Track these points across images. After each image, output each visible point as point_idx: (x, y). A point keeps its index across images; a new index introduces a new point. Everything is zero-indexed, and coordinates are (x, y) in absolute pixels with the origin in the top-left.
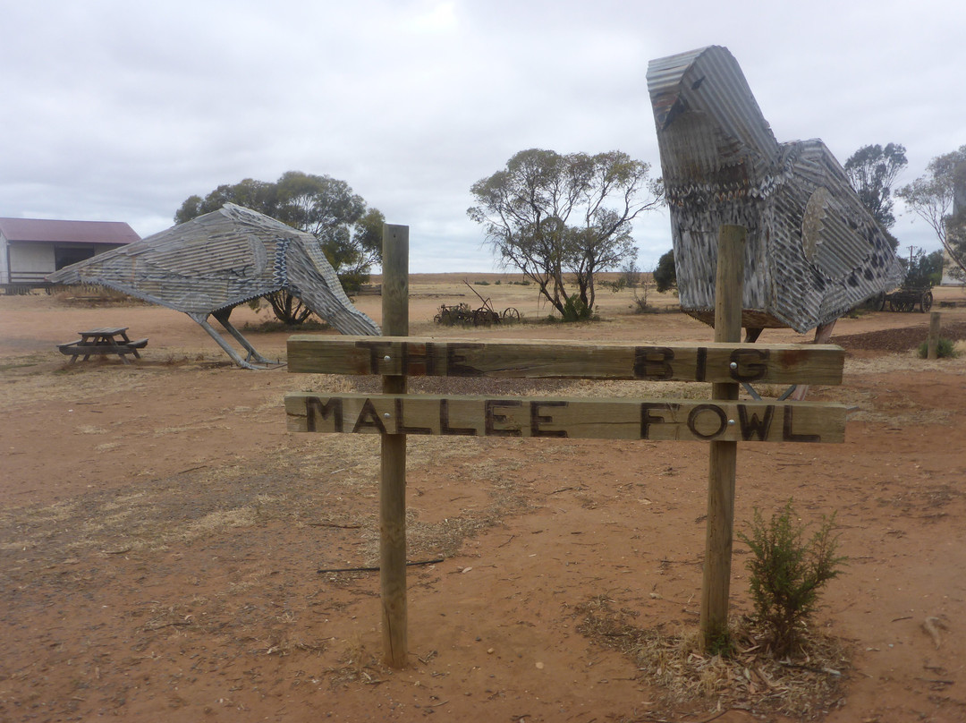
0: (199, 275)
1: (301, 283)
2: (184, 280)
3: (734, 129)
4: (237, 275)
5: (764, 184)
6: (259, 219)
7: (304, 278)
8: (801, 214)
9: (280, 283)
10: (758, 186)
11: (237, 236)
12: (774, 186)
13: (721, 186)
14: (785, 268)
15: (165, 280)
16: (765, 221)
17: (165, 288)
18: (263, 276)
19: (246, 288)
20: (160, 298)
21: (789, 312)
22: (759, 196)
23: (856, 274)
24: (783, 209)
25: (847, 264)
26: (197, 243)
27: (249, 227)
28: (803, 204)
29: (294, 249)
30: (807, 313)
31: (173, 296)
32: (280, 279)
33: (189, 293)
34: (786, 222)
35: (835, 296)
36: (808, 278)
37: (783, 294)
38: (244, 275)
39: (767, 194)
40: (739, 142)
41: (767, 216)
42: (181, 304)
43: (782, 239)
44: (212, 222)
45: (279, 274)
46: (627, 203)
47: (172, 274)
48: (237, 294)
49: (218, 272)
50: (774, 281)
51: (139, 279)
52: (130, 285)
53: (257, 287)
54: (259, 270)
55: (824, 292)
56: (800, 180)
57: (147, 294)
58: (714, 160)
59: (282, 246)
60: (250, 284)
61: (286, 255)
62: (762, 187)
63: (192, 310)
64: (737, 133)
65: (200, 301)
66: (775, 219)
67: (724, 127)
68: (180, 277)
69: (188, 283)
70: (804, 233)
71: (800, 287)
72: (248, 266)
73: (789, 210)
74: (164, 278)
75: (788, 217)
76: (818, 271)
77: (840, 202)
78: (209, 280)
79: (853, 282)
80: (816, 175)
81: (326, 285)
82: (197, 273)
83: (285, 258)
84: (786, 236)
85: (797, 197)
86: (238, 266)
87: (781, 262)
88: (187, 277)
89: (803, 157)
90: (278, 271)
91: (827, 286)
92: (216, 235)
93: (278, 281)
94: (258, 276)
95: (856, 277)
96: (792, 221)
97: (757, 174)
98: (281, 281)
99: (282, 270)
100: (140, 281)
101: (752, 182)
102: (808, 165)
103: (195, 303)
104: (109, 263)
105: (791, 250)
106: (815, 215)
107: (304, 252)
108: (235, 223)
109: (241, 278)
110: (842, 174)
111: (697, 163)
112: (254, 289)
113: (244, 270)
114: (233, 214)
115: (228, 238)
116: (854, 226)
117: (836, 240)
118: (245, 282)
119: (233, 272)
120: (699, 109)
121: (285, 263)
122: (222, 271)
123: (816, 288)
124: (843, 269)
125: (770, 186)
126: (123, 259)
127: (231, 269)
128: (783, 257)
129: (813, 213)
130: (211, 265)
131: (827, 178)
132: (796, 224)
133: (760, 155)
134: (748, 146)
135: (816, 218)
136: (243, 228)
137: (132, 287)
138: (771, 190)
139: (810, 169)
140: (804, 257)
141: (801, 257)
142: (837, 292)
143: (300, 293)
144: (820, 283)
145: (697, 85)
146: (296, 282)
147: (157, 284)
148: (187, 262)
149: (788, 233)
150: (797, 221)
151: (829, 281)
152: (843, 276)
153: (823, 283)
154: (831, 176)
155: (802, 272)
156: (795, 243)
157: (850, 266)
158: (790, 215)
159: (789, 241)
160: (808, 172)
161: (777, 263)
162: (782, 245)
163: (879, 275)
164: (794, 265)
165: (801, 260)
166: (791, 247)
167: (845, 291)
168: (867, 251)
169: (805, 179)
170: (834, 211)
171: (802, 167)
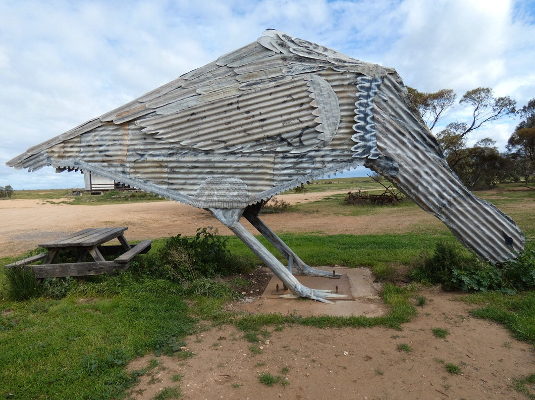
0: (226, 148)
1: (399, 152)
2: (202, 157)
4: (290, 144)
6: (326, 50)
7: (403, 143)
9: (363, 153)
11: (289, 79)
15: (173, 158)
17: (172, 171)
18: (334, 142)
19: (305, 165)
20: (165, 187)
26: (222, 96)
27: (308, 65)
29: (387, 95)
31: (184, 184)
32: (365, 146)
33: (209, 177)
38: (301, 144)
42: (199, 195)
44: (245, 61)
45: (362, 138)
46: (475, 118)
47: (183, 148)
48: (290, 175)
49: (257, 140)
51: (133, 159)
52: (120, 169)
53: (323, 162)
54: (326, 134)
57: (146, 182)
59: (369, 89)
60: (312, 158)
61: (375, 106)
63: (217, 204)
65: (228, 190)
68: (196, 151)
69: (210, 162)
72: (307, 128)
74: (171, 155)
78: (243, 155)
82: (223, 145)
83: (372, 110)
86: (290, 130)
88: (207, 152)
90: (361, 133)
92: (254, 80)
93: (360, 151)
94: (325, 144)
98: (367, 149)
99: (367, 132)
100: (134, 162)
103: (222, 193)
104: (89, 138)
108: (284, 59)
109: (297, 148)
112: (318, 165)
113: (300, 136)
114: (282, 45)
115: (273, 84)
118: (302, 156)
119: (283, 140)
121: (373, 118)
122: (264, 138)
126: (109, 131)
127: (279, 135)
130: (245, 131)
136: (298, 66)
137: (124, 172)
143: (396, 169)
146: (392, 150)
147: (160, 165)
148: (206, 127)
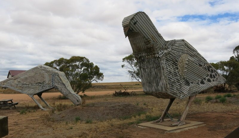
2: (27, 86)
3: (149, 36)
4: (41, 84)
5: (160, 53)
6: (48, 68)
7: (59, 84)
8: (177, 62)
10: (158, 54)
11: (42, 73)
12: (163, 53)
13: (148, 54)
14: (172, 79)
15: (23, 86)
16: (162, 64)
17: (22, 88)
18: (48, 84)
20: (21, 91)
21: (175, 93)
22: (159, 57)
23: (203, 80)
24: (169, 60)
25: (199, 77)
26: (31, 75)
27: (45, 71)
28: (178, 59)
29: (57, 76)
30: (183, 93)
31: (24, 90)
33: (29, 89)
34: (171, 64)
35: (195, 87)
36: (182, 82)
37: (172, 87)
38: (43, 84)
39: (161, 56)
40: (150, 40)
41: (162, 63)
42: (26, 92)
43: (170, 70)
44: (35, 70)
45: (52, 83)
47: (24, 84)
48: (41, 89)
50: (167, 83)
51: (16, 86)
52: (13, 87)
54: (47, 83)
55: (190, 86)
56: (176, 52)
57: (18, 90)
58: (144, 46)
59: (53, 75)
60: (45, 86)
61: (54, 78)
62: (159, 54)
63: (29, 94)
64: (149, 37)
66: (166, 63)
67: (145, 36)
68: (27, 85)
69: (29, 86)
70: (179, 68)
71: (179, 85)
73: (172, 61)
75: (172, 63)
76: (186, 80)
77: (194, 58)
78: (34, 85)
79: (202, 83)
80: (182, 50)
81: (65, 86)
82: (31, 84)
84: (171, 69)
85: (175, 57)
86: (41, 82)
87: (170, 77)
89: (176, 45)
91: (191, 84)
92: (36, 73)
94: (47, 84)
95: (203, 81)
96: (174, 64)
97: (157, 50)
98: (53, 85)
101: (156, 52)
102: (179, 47)
103: (30, 92)
104: (8, 81)
105: (174, 73)
106: (183, 62)
107: (59, 77)
108: (41, 70)
110: (194, 50)
111: (140, 47)
113: (43, 82)
114: (41, 67)
115: (39, 74)
116: (201, 66)
117: (193, 70)
118: (43, 86)
120: (137, 31)
121: (54, 80)
122: (37, 83)
123: (186, 85)
124: (197, 79)
125: (162, 53)
126: (12, 80)
128: (171, 75)
129: (182, 62)
130: (34, 81)
131: (187, 51)
132: (175, 65)
133: (158, 44)
134: (154, 41)
135: (184, 63)
136: (43, 71)
138: (163, 55)
139: (180, 48)
140: (180, 75)
141: (178, 75)
142: (195, 86)
143: (58, 88)
144: (187, 83)
145: (135, 23)
146: (57, 85)
147: (20, 87)
148: (28, 81)
149: (172, 68)
150: (176, 64)
151: (192, 83)
152: (198, 81)
153: (189, 83)
154: (189, 50)
155: (180, 80)
156: (176, 71)
157: (200, 78)
158: (172, 62)
159: (173, 70)
160: (179, 49)
161: (168, 77)
162: (170, 72)
163: (213, 81)
164: (176, 78)
165: (178, 76)
166: (174, 72)
167: (199, 86)
168: (207, 73)
169: (177, 51)
170: (191, 61)
171: (176, 47)
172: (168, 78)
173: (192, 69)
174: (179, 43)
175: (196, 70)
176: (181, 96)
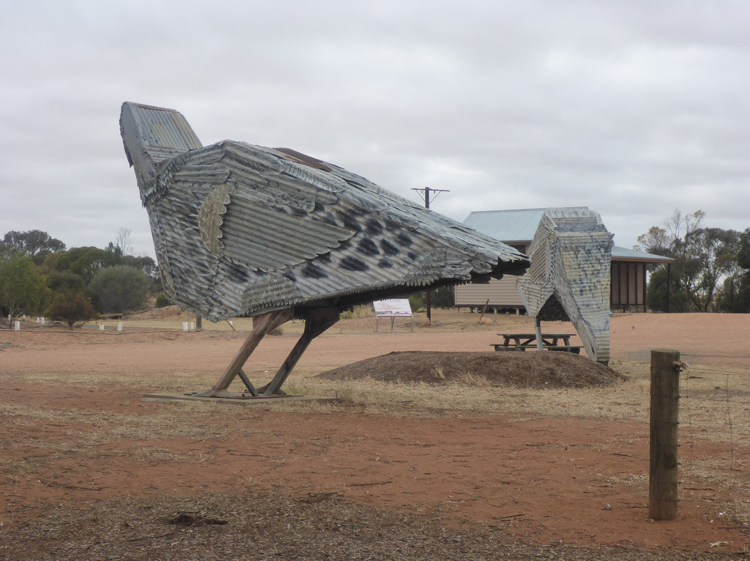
8: (196, 213)
14: (180, 262)
21: (193, 302)
23: (315, 263)
24: (171, 213)
25: (292, 254)
28: (197, 204)
29: (557, 252)
30: (221, 303)
34: (177, 223)
35: (270, 288)
36: (218, 270)
37: (182, 284)
43: (173, 238)
45: (552, 278)
50: (165, 274)
55: (246, 284)
56: (187, 185)
59: (553, 248)
66: (160, 222)
70: (203, 230)
71: (207, 279)
73: (179, 212)
75: (179, 218)
76: (233, 263)
79: (311, 272)
80: (215, 175)
84: (178, 235)
85: (186, 200)
87: (174, 256)
89: (190, 165)
91: (253, 278)
95: (318, 267)
96: (186, 221)
98: (552, 285)
102: (200, 169)
105: (188, 246)
106: (214, 212)
107: (561, 255)
117: (259, 230)
123: (232, 280)
124: (281, 259)
128: (179, 253)
129: (212, 210)
132: (190, 223)
139: (202, 172)
140: (208, 252)
141: (203, 251)
142: (272, 284)
144: (238, 274)
149: (181, 232)
150: (190, 220)
151: (259, 272)
152: (285, 267)
153: (245, 274)
154: (243, 170)
155: (207, 264)
156: (193, 239)
157: (296, 256)
158: (181, 216)
159: (184, 238)
160: (199, 175)
161: (170, 258)
162: (175, 243)
163: (384, 264)
164: (195, 258)
165: (204, 255)
166: (187, 243)
167: (291, 283)
168: (338, 238)
169: (194, 183)
170: (255, 204)
171: (187, 173)
172: (167, 259)
173: (255, 230)
174: (203, 157)
175: (274, 230)
176: (213, 314)
